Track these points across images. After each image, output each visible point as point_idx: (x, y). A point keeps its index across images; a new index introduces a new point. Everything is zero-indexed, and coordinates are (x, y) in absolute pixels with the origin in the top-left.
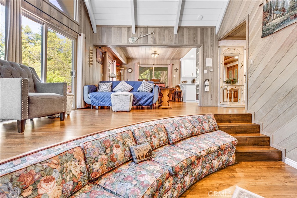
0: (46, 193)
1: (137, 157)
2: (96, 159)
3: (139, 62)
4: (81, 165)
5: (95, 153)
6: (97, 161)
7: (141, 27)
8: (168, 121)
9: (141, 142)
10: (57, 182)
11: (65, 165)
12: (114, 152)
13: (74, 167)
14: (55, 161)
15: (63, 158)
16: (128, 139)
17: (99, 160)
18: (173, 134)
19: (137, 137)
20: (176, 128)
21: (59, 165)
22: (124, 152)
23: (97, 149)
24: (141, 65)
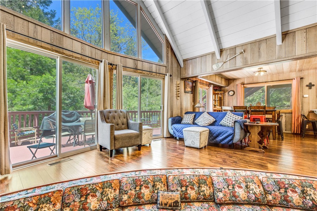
0: (90, 203)
1: (160, 203)
2: (126, 192)
3: (243, 82)
4: (115, 193)
5: (127, 187)
6: (127, 194)
7: (226, 50)
8: (227, 173)
9: (172, 189)
10: (97, 199)
11: (105, 190)
12: (142, 191)
13: (110, 193)
14: (100, 186)
15: (105, 185)
16: (159, 183)
17: (128, 194)
18: (220, 193)
19: (170, 184)
20: (228, 185)
21: (101, 189)
22: (152, 194)
23: (129, 185)
24: (245, 86)
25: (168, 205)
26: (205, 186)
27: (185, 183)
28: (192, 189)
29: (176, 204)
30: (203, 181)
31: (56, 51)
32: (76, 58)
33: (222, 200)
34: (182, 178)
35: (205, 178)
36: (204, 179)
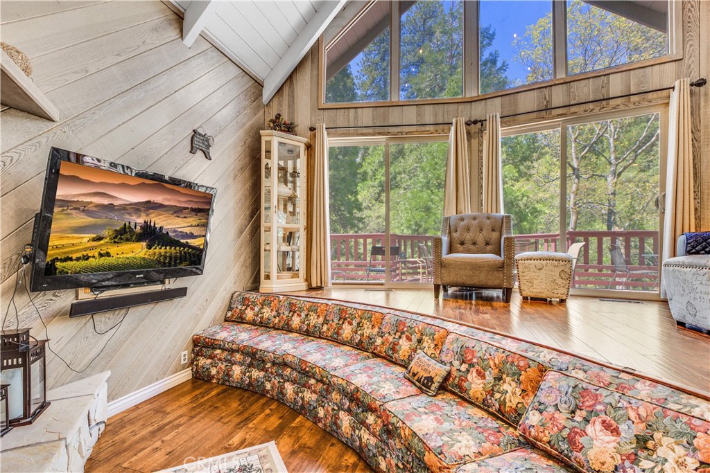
25: (416, 378)
26: (514, 384)
27: (470, 357)
28: (481, 375)
29: (428, 383)
30: (513, 368)
31: (380, 134)
32: (407, 133)
33: (530, 432)
34: (470, 344)
35: (522, 364)
36: (518, 366)
